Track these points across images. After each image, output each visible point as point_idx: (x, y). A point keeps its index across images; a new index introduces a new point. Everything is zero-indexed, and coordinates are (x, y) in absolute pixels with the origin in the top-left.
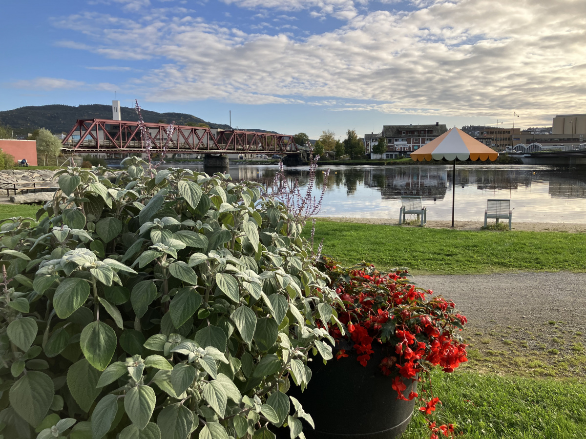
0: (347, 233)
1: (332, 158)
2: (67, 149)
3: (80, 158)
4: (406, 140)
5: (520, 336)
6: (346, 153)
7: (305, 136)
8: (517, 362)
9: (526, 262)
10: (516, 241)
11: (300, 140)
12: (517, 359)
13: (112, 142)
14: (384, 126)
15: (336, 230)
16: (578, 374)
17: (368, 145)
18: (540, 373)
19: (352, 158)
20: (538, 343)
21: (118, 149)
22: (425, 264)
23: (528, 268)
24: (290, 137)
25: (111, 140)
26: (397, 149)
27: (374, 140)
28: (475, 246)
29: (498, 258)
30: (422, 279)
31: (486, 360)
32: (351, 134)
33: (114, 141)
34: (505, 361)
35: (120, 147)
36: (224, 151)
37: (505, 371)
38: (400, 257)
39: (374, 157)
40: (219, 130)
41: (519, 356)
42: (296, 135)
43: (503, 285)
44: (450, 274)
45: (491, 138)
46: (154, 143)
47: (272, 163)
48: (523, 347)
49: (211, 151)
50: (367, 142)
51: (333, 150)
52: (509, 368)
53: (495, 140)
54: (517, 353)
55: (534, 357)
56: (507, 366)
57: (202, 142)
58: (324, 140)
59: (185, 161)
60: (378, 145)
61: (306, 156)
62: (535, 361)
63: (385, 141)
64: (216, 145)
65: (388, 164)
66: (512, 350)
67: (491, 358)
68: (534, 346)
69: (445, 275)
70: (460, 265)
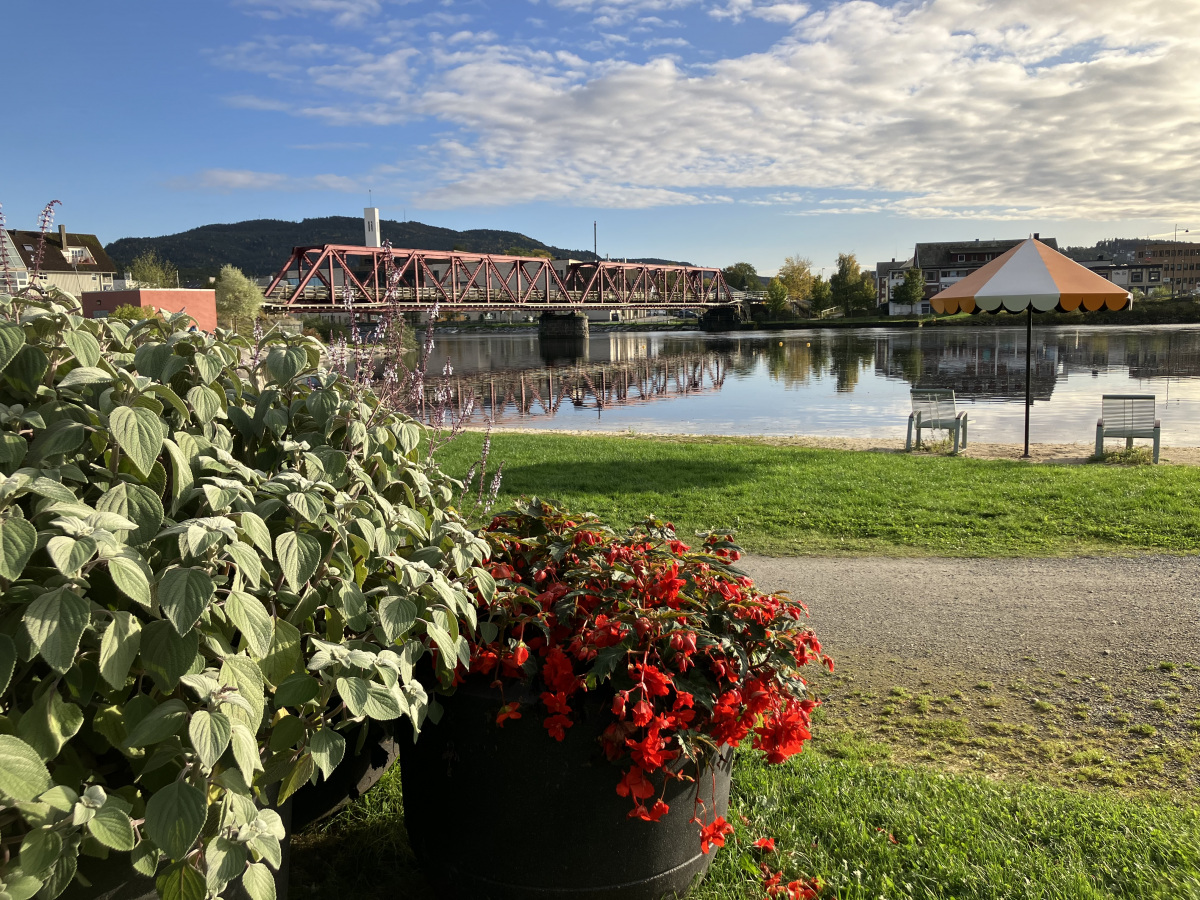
0: (779, 468)
1: (806, 315)
2: (274, 305)
3: (299, 323)
4: (967, 273)
5: (1080, 693)
6: (836, 302)
7: (749, 268)
8: (1045, 752)
9: (1163, 532)
10: (1155, 486)
11: (739, 277)
12: (1050, 745)
13: (359, 290)
14: (918, 245)
15: (759, 462)
16: (1182, 784)
17: (882, 286)
18: (1090, 778)
19: (848, 314)
20: (1116, 711)
21: (371, 305)
22: (927, 533)
23: (1162, 546)
24: (715, 273)
25: (357, 286)
27: (896, 275)
28: (1052, 497)
29: (1099, 523)
30: (909, 565)
31: (975, 745)
32: (845, 263)
33: (364, 287)
34: (1021, 748)
35: (375, 300)
36: (579, 304)
37: (1011, 770)
38: (876, 519)
39: (894, 310)
40: (571, 262)
41: (1057, 737)
42: (729, 269)
43: (1089, 582)
44: (975, 557)
45: (1161, 266)
46: (441, 292)
47: (678, 328)
48: (1078, 717)
49: (553, 305)
50: (881, 279)
51: (806, 298)
52: (1022, 762)
53: (1173, 269)
54: (1056, 730)
55: (1093, 741)
56: (1019, 758)
57: (536, 288)
58: (788, 276)
59: (505, 328)
60: (905, 285)
61: (748, 311)
62: (1089, 751)
63: (920, 276)
64: (563, 293)
65: (925, 325)
66: (1048, 724)
67: (989, 740)
68: (1104, 717)
69: (963, 558)
70: (1006, 537)
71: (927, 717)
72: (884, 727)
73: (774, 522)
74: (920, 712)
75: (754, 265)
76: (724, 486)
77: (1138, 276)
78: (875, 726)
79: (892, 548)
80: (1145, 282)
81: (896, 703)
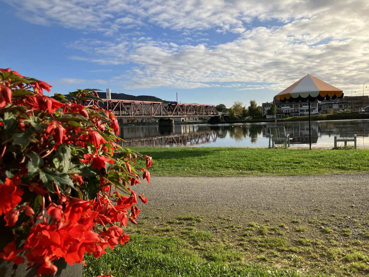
1: (241, 119)
4: (289, 106)
5: (344, 224)
6: (250, 115)
7: (223, 106)
11: (221, 108)
17: (264, 110)
18: (359, 270)
19: (254, 118)
23: (366, 170)
24: (213, 106)
26: (284, 111)
27: (268, 107)
28: (321, 157)
30: (266, 178)
32: (252, 103)
36: (171, 116)
38: (255, 164)
39: (268, 117)
42: (218, 106)
45: (348, 103)
46: (128, 112)
47: (202, 123)
48: (345, 235)
49: (163, 116)
50: (263, 108)
51: (241, 114)
52: (318, 261)
53: (351, 104)
54: (335, 242)
55: (356, 247)
56: (316, 258)
57: (158, 111)
58: (235, 107)
59: (149, 124)
60: (271, 109)
61: (223, 118)
62: (355, 253)
63: (275, 107)
64: (166, 113)
65: (277, 121)
66: (330, 239)
67: (299, 248)
68: (359, 235)
69: (288, 176)
70: (304, 169)
71: (266, 237)
72: (242, 242)
73: (216, 166)
74: (262, 234)
75: (225, 105)
76: (201, 156)
77: (341, 106)
78: (237, 242)
79: (259, 173)
80: (343, 108)
81: (251, 230)
